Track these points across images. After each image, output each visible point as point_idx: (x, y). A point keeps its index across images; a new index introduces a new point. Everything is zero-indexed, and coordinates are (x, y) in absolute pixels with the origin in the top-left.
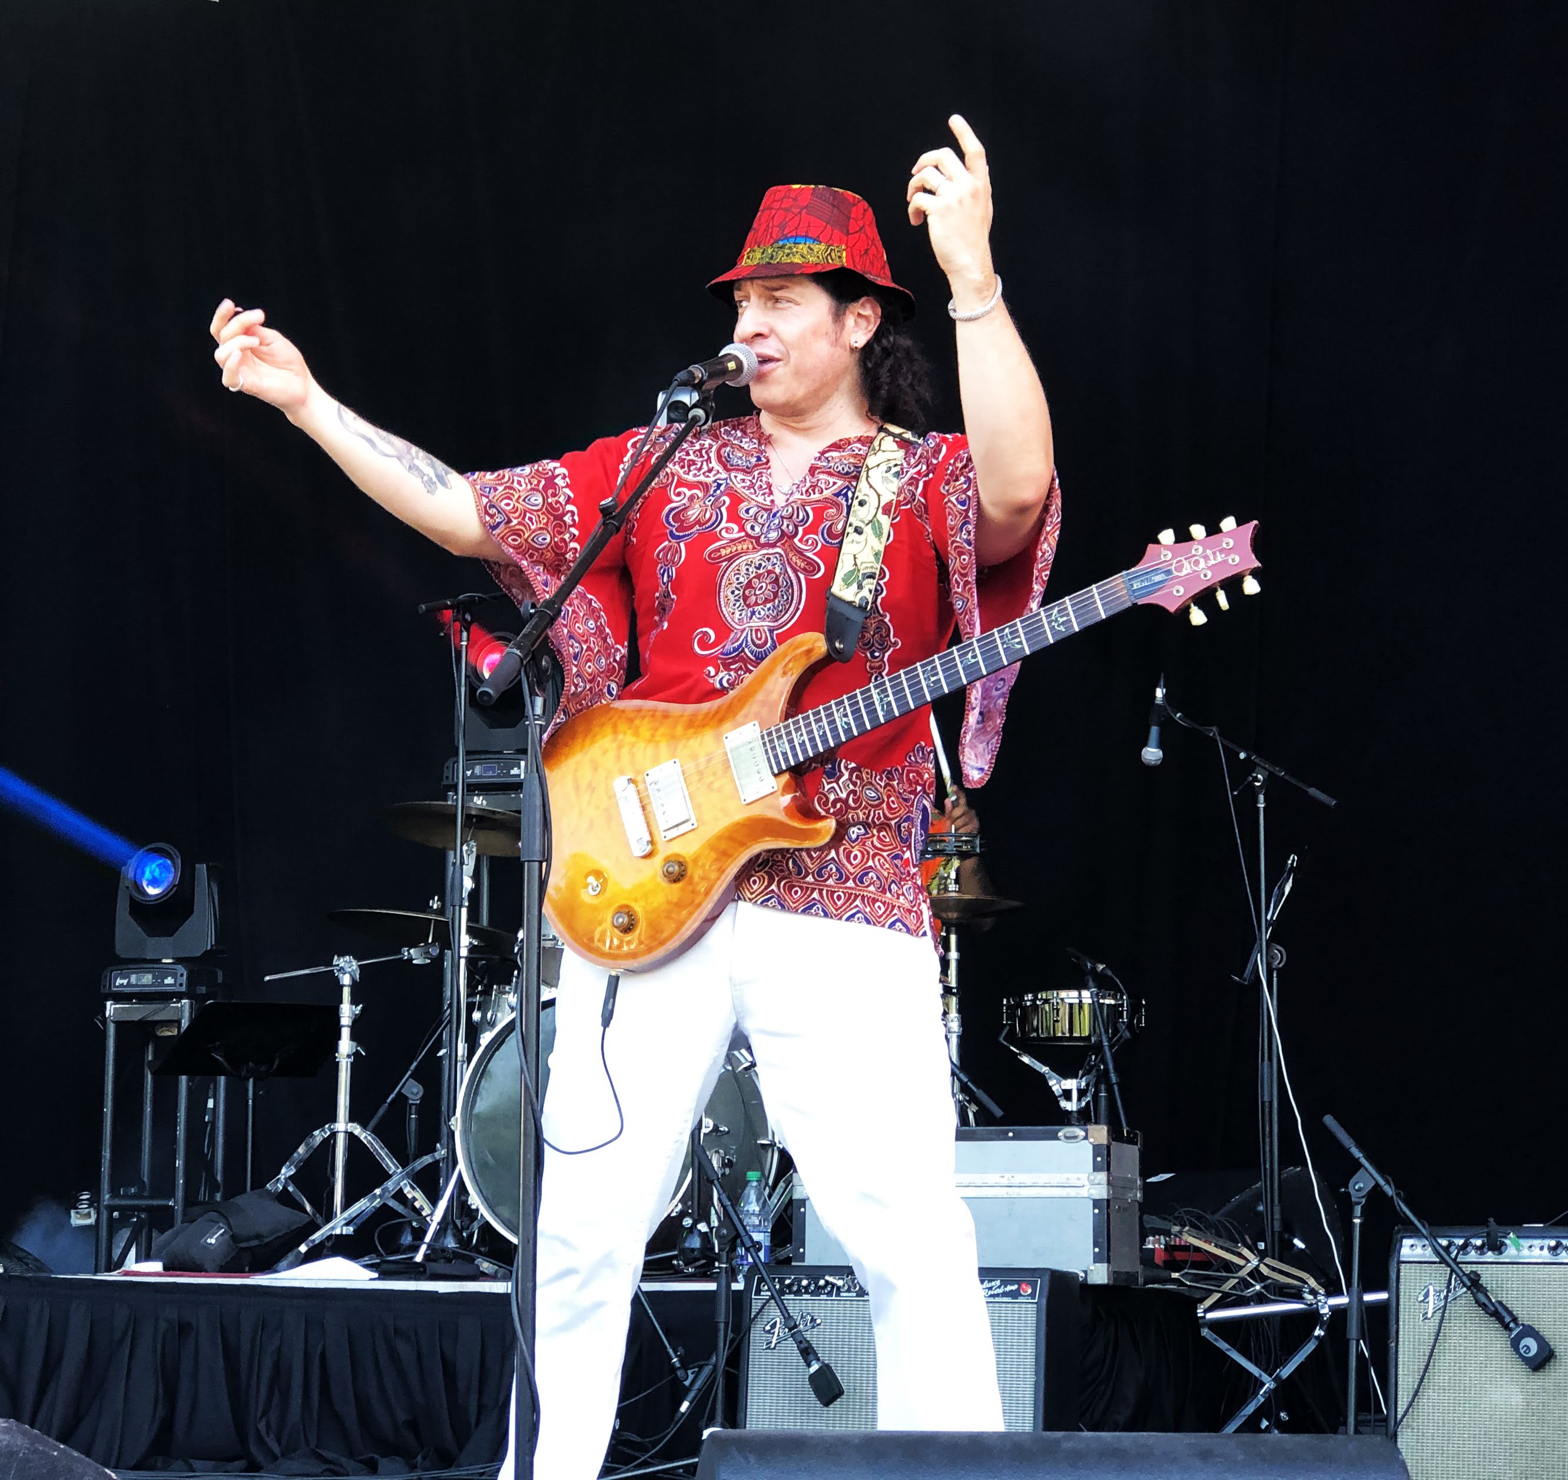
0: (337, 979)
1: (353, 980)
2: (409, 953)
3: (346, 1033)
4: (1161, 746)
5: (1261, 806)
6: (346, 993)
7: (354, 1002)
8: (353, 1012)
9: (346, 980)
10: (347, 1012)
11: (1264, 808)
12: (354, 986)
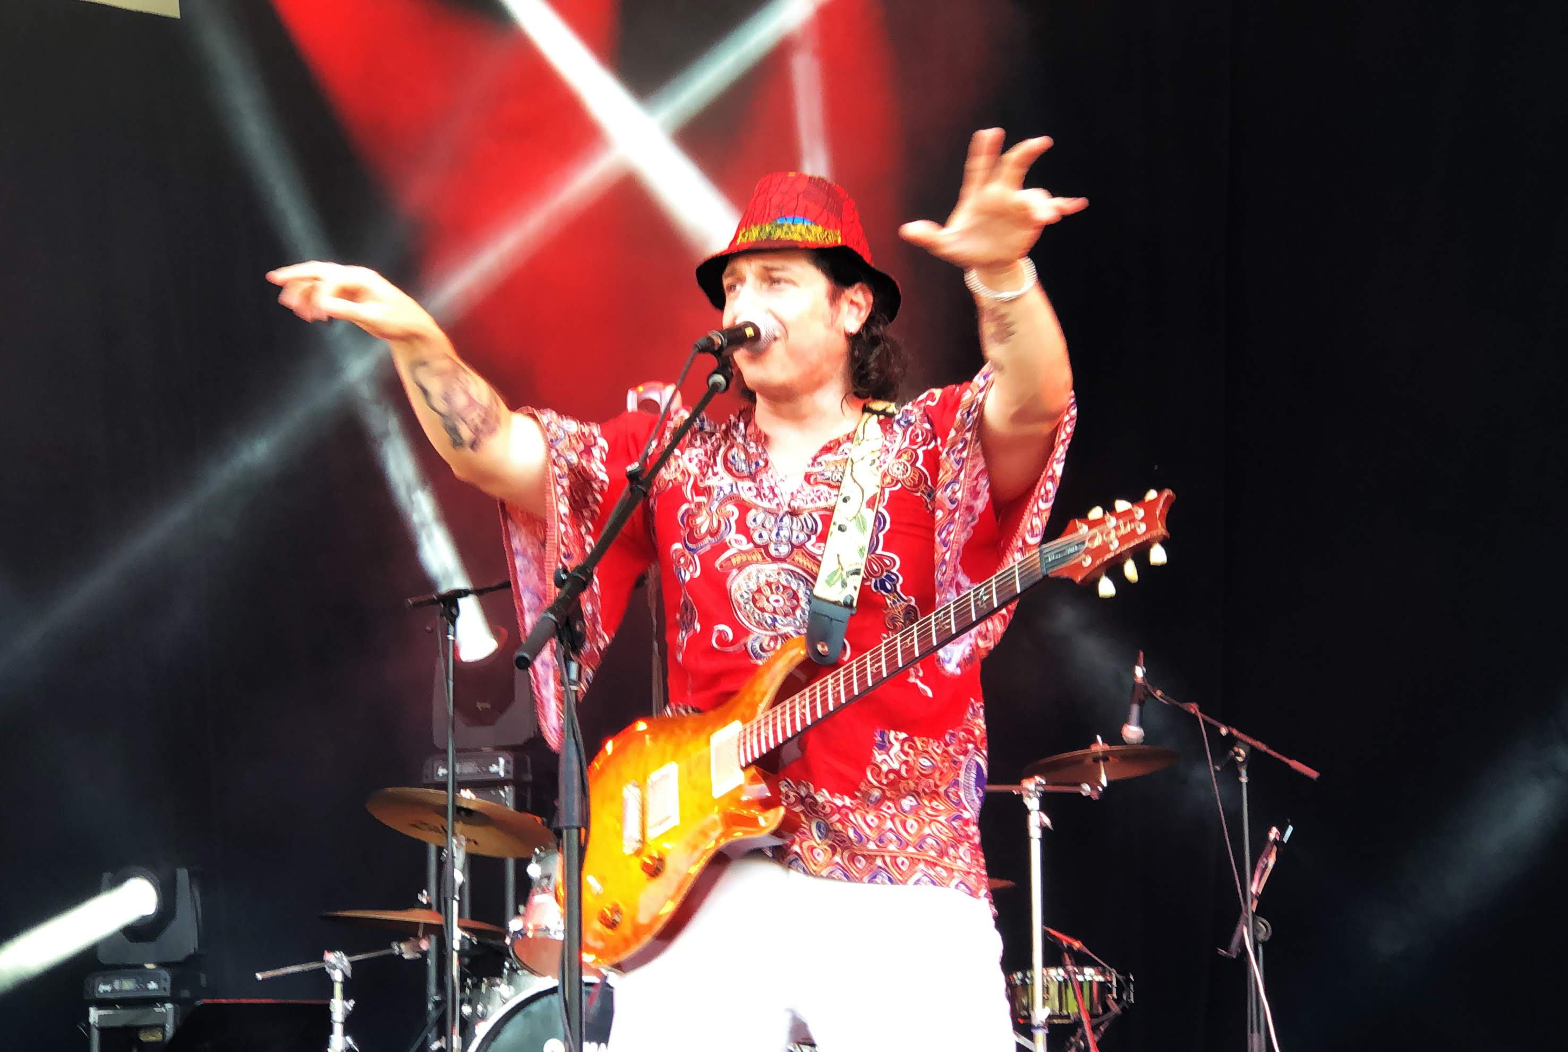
0: (328, 976)
1: (345, 976)
2: (399, 948)
3: (338, 1029)
4: (1141, 724)
5: (1244, 780)
6: (338, 989)
7: (346, 997)
8: (346, 1009)
9: (337, 976)
10: (339, 1007)
11: (1247, 784)
12: (346, 982)
